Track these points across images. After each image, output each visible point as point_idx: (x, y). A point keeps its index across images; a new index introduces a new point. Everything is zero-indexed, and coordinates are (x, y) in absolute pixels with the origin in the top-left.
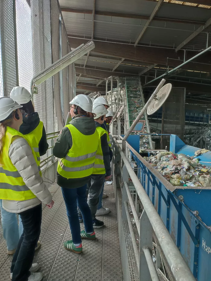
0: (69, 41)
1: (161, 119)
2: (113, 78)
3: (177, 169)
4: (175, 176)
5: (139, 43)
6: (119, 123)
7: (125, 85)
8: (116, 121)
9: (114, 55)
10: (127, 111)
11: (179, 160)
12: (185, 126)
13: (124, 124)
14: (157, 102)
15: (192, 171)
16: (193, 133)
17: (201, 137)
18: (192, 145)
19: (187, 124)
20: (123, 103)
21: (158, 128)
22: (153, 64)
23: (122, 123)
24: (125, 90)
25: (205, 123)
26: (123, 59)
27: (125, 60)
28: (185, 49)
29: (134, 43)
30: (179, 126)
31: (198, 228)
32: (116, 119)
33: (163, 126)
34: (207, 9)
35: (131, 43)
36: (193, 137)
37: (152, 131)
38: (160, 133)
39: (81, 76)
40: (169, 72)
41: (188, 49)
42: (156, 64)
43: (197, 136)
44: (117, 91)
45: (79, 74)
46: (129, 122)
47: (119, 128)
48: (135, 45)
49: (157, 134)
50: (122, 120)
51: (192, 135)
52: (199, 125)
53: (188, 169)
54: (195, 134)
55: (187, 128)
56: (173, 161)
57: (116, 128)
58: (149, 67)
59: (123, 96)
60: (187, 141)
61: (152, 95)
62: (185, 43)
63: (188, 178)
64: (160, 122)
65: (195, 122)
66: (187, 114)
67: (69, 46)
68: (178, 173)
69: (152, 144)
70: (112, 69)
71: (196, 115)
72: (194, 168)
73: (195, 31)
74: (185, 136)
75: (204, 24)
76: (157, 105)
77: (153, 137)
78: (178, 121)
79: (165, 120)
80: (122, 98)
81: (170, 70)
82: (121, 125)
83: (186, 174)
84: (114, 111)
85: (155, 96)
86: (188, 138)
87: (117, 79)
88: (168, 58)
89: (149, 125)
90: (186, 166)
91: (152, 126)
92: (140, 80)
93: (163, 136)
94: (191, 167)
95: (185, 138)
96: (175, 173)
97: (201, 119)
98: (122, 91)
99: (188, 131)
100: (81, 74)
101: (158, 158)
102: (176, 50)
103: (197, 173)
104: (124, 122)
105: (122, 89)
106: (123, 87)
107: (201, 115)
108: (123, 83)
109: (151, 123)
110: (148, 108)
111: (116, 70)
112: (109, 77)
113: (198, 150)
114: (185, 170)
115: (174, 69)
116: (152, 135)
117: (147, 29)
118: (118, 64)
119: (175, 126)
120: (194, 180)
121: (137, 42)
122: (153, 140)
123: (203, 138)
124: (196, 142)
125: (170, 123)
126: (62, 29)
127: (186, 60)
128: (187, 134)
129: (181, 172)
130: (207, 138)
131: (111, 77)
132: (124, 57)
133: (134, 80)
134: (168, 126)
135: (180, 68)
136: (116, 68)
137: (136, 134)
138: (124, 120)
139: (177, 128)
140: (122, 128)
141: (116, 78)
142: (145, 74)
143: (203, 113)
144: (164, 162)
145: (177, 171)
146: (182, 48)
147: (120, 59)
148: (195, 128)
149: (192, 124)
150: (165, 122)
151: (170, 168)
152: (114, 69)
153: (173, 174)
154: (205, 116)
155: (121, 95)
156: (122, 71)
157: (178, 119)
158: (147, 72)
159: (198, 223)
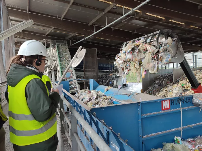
0: (8, 12)
1: (83, 69)
2: (46, 40)
3: (90, 99)
4: (89, 103)
5: (64, 18)
6: (53, 73)
7: (56, 46)
8: (50, 72)
9: (45, 24)
10: (59, 64)
11: (91, 93)
12: (99, 73)
13: (57, 74)
14: (78, 60)
15: (99, 99)
16: (104, 78)
17: (109, 80)
18: (104, 85)
19: (99, 71)
20: (55, 58)
21: (82, 75)
22: (75, 32)
23: (55, 73)
24: (56, 49)
25: (110, 71)
26: (53, 28)
27: (55, 28)
28: (94, 25)
29: (60, 18)
30: (95, 73)
31: (108, 134)
32: (50, 70)
33: (85, 73)
34: (105, 2)
35: (59, 17)
36: (104, 79)
37: (77, 77)
38: (83, 78)
39: (19, 38)
40: (86, 38)
41: (96, 25)
42: (77, 33)
43: (106, 79)
44: (50, 50)
45: (17, 36)
46: (61, 72)
47: (53, 76)
48: (62, 19)
49: (81, 80)
50: (56, 71)
51: (103, 79)
52: (107, 72)
53: (97, 98)
54: (105, 78)
55: (100, 74)
56: (88, 94)
57: (51, 77)
58: (72, 34)
59: (54, 54)
60: (101, 83)
61: (75, 56)
62: (94, 21)
63: (97, 103)
64: (83, 71)
65: (105, 70)
66: (99, 65)
67: (8, 16)
68: (91, 101)
69: (78, 86)
70: (45, 34)
71: (105, 66)
72: (100, 97)
73: (99, 14)
74: (99, 79)
75: (104, 11)
76: (78, 61)
77: (78, 81)
78: (94, 70)
79: (86, 69)
80: (54, 55)
81: (86, 37)
82: (55, 74)
83: (95, 101)
84: (48, 64)
85: (77, 56)
86: (101, 81)
87: (50, 41)
88: (84, 29)
89: (75, 73)
90: (95, 96)
91: (77, 74)
92: (66, 43)
93: (85, 80)
94: (98, 97)
95: (99, 81)
96: (89, 101)
97: (108, 68)
98: (54, 50)
99: (101, 76)
100: (18, 36)
101: (80, 94)
102: (89, 25)
103: (101, 99)
104: (57, 72)
105: (53, 48)
106: (55, 47)
107: (108, 66)
108: (54, 44)
109: (76, 72)
110: (73, 63)
111: (48, 35)
112: (43, 40)
113: (106, 88)
114: (94, 98)
115: (89, 37)
116: (78, 80)
117: (69, 10)
118: (49, 30)
119: (92, 73)
120: (99, 104)
121: (63, 17)
122: (79, 83)
123: (110, 80)
124: (106, 83)
125: (89, 71)
126: (3, 4)
127: (95, 32)
128: (100, 78)
129: (92, 100)
130: (112, 80)
131: (44, 39)
132: (53, 26)
133: (63, 42)
134: (88, 74)
135: (92, 36)
136: (48, 33)
137: (66, 80)
138: (57, 70)
139: (94, 75)
140: (56, 77)
141: (48, 40)
142: (70, 39)
143: (109, 65)
144: (84, 96)
145: (90, 100)
146: (92, 24)
147: (51, 28)
148: (104, 74)
149: (103, 72)
150: (86, 71)
151: (87, 99)
152: (46, 34)
153: (88, 102)
154: (110, 66)
155: (53, 53)
156: (53, 36)
157: (94, 68)
158: (71, 37)
159: (107, 131)
